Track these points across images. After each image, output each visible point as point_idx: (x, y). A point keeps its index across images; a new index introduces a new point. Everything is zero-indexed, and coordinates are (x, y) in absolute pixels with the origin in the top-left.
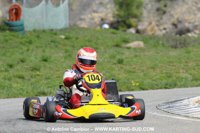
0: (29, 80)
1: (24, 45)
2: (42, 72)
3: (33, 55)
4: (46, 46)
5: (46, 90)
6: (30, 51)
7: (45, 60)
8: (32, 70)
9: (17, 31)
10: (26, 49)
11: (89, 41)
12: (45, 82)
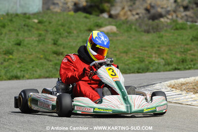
0: (2, 63)
2: (15, 56)
3: (6, 38)
4: (19, 30)
5: (19, 74)
6: (3, 35)
7: (19, 44)
8: (5, 54)
11: (63, 25)
12: (18, 66)
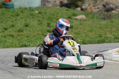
0: (17, 37)
1: (14, 16)
2: (25, 33)
3: (19, 22)
4: (27, 17)
5: (27, 44)
6: (17, 20)
7: (27, 26)
8: (18, 32)
9: (10, 8)
10: (15, 19)
11: (53, 15)
12: (26, 39)
